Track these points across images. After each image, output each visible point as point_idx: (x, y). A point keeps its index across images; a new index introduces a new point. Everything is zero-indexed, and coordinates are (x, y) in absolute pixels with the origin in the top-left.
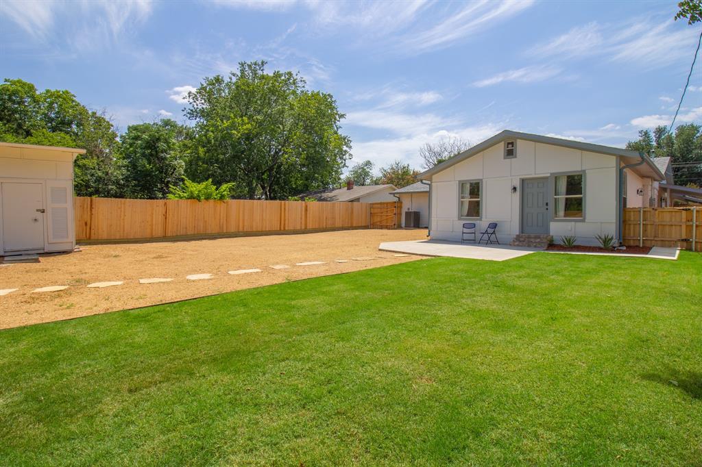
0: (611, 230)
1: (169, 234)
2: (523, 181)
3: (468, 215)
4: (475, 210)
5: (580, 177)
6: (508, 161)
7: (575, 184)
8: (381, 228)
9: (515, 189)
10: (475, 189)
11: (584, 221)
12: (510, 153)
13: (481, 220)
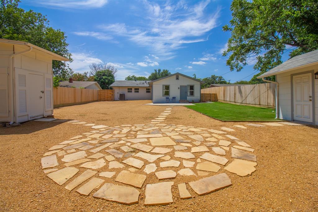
0: (199, 98)
2: (181, 86)
3: (165, 95)
4: (167, 93)
5: (193, 86)
6: (177, 80)
7: (192, 87)
8: (105, 101)
9: (179, 88)
10: (167, 87)
11: (194, 96)
12: (177, 79)
13: (170, 96)
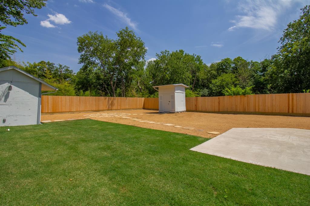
1: (221, 110)
